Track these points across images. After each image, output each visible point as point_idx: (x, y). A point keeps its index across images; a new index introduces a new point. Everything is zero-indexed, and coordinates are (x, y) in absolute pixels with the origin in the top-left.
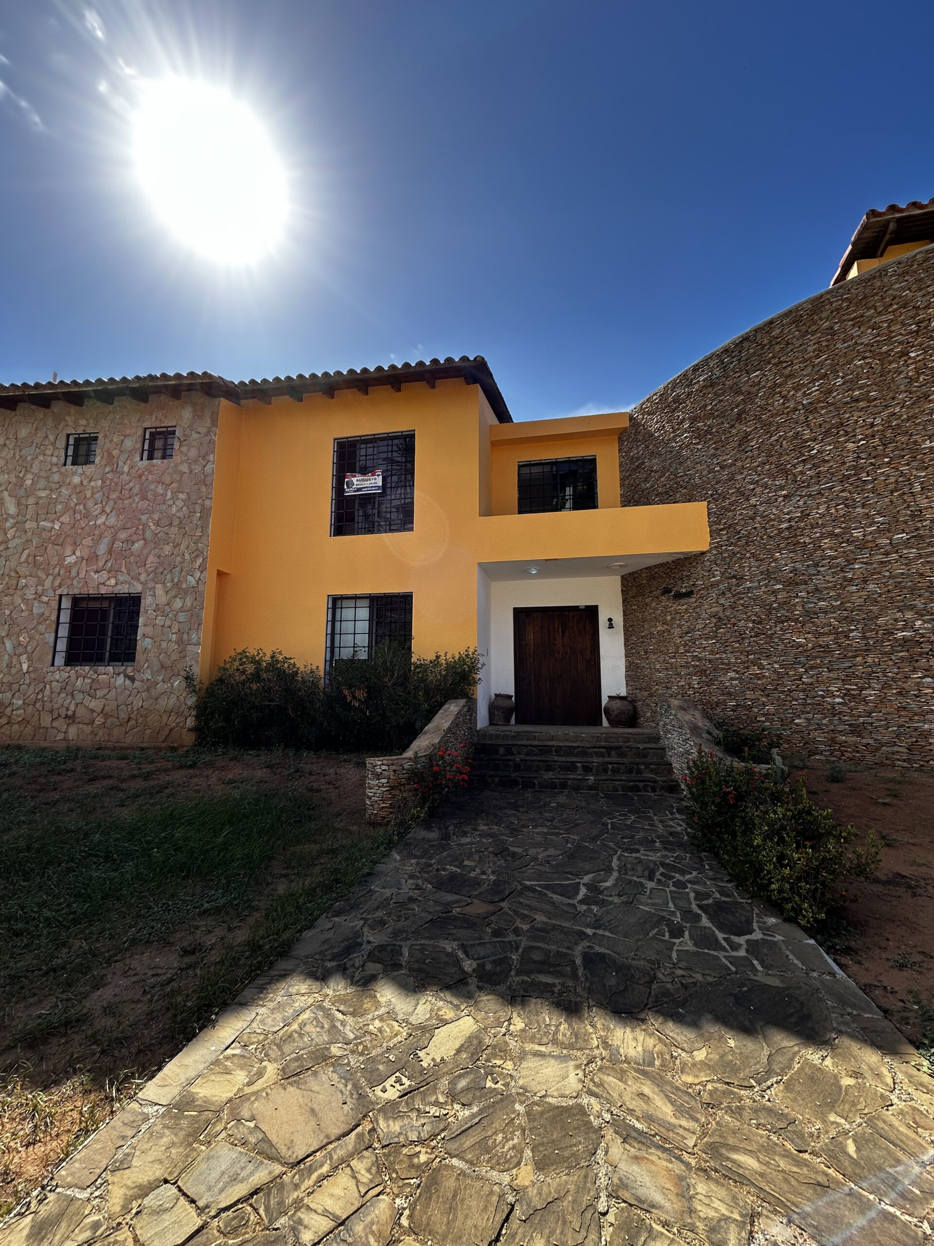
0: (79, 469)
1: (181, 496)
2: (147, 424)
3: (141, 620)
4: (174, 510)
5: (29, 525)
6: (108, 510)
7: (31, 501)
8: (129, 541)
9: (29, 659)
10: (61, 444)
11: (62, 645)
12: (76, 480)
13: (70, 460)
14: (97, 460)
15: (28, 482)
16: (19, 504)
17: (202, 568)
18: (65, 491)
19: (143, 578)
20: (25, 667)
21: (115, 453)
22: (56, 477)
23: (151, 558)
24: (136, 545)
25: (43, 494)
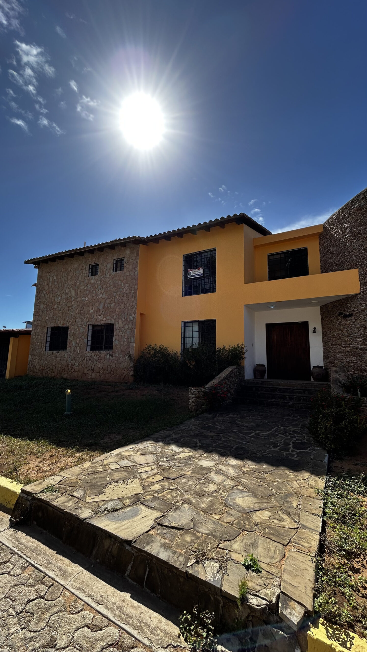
0: (93, 277)
1: (127, 285)
2: (115, 258)
3: (114, 334)
4: (125, 290)
5: (79, 299)
6: (103, 292)
7: (79, 290)
8: (110, 303)
9: (80, 348)
10: (87, 269)
11: (89, 343)
12: (92, 281)
13: (90, 275)
14: (99, 273)
15: (78, 284)
16: (75, 292)
17: (135, 313)
18: (89, 286)
19: (115, 317)
20: (78, 351)
21: (104, 270)
22: (86, 281)
23: (117, 310)
24: (112, 305)
25: (82, 288)
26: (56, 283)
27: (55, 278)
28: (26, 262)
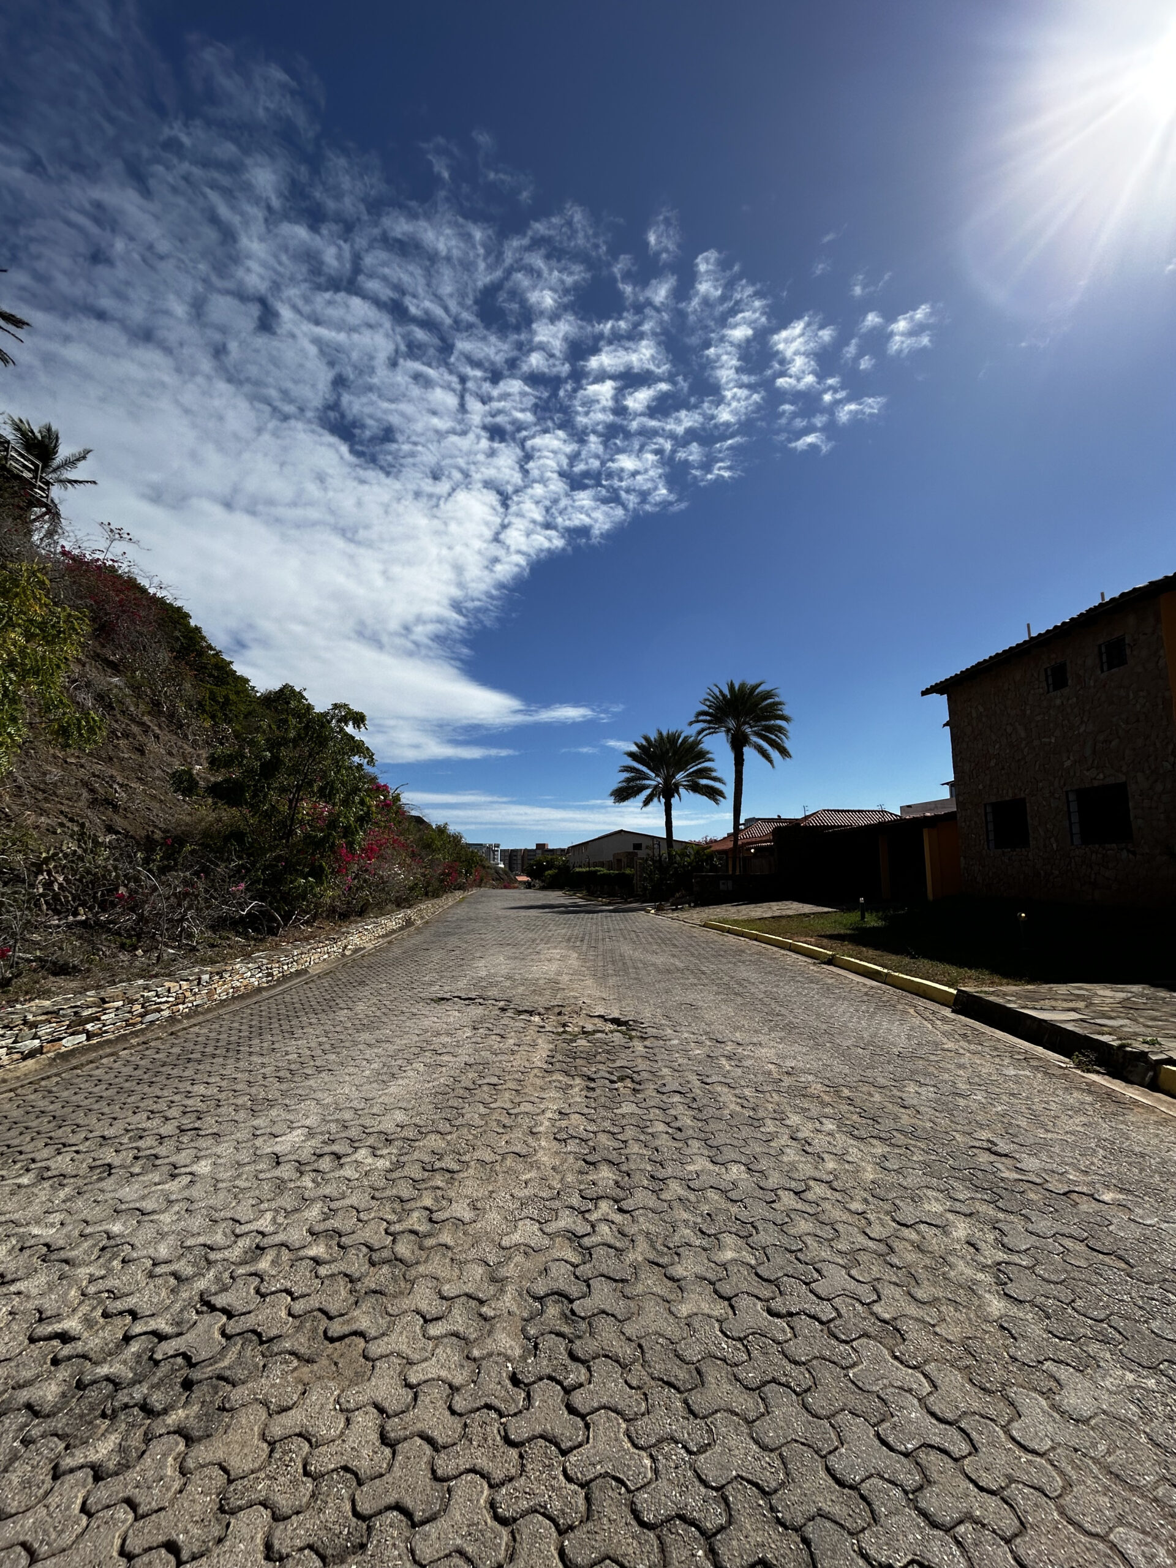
0: (1058, 693)
1: (1141, 694)
2: (1101, 642)
3: (1130, 804)
4: (1138, 706)
5: (1036, 743)
6: (1085, 719)
7: (1033, 725)
8: (1107, 741)
9: (1056, 841)
10: (1042, 678)
11: (1076, 829)
12: (1058, 702)
13: (1051, 689)
14: (1070, 681)
15: (1028, 712)
16: (1026, 729)
18: (1053, 713)
19: (1125, 770)
20: (1055, 846)
21: (1081, 673)
22: (1045, 704)
23: (1128, 752)
24: (1113, 743)
25: (1039, 718)
26: (984, 719)
27: (981, 709)
28: (924, 693)
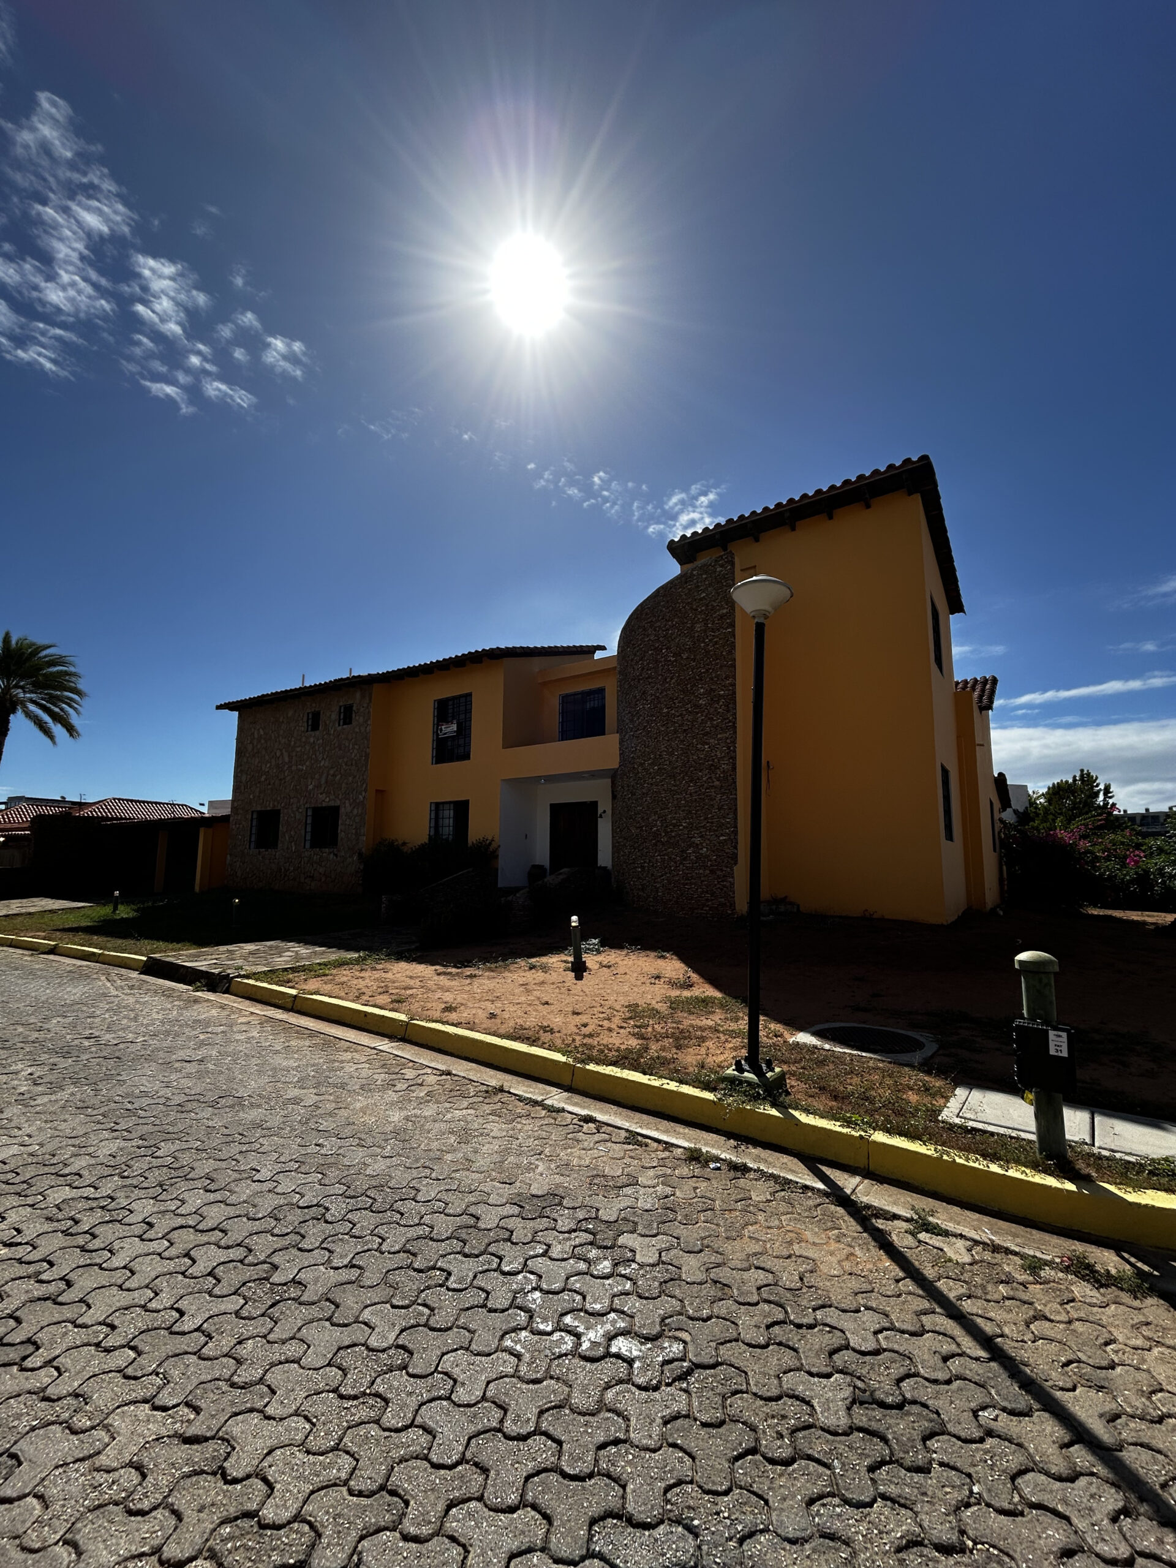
0: (313, 733)
1: (356, 747)
2: (341, 704)
3: (340, 822)
4: (353, 755)
5: (294, 768)
6: (325, 757)
7: (294, 754)
8: (334, 775)
9: (295, 844)
10: (305, 719)
11: (308, 837)
12: (312, 740)
13: (309, 729)
14: (320, 727)
15: (293, 743)
16: (289, 756)
17: (366, 791)
18: (307, 748)
19: (340, 797)
20: (293, 848)
21: (328, 722)
22: (304, 739)
23: (344, 785)
24: (337, 778)
25: (298, 749)
26: (263, 741)
27: (262, 732)
28: (219, 707)
